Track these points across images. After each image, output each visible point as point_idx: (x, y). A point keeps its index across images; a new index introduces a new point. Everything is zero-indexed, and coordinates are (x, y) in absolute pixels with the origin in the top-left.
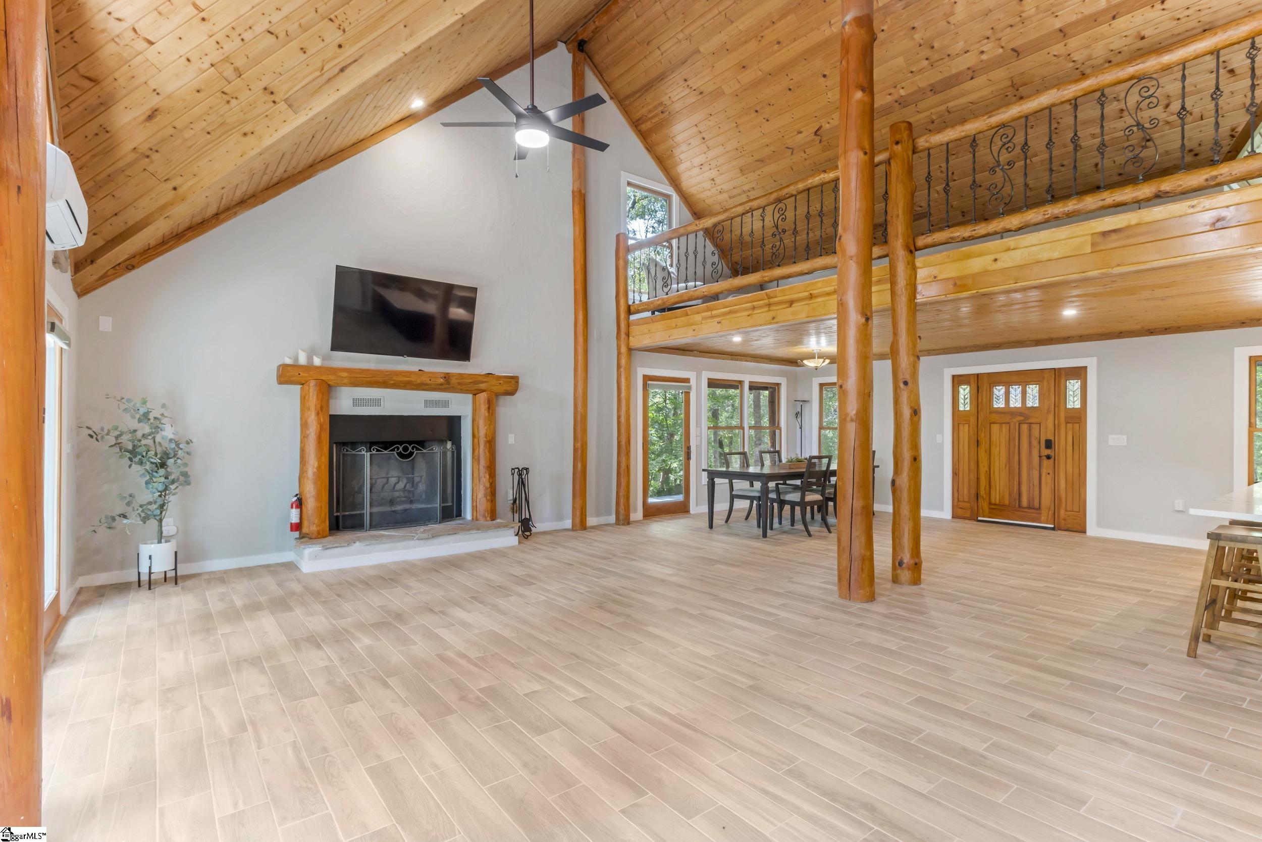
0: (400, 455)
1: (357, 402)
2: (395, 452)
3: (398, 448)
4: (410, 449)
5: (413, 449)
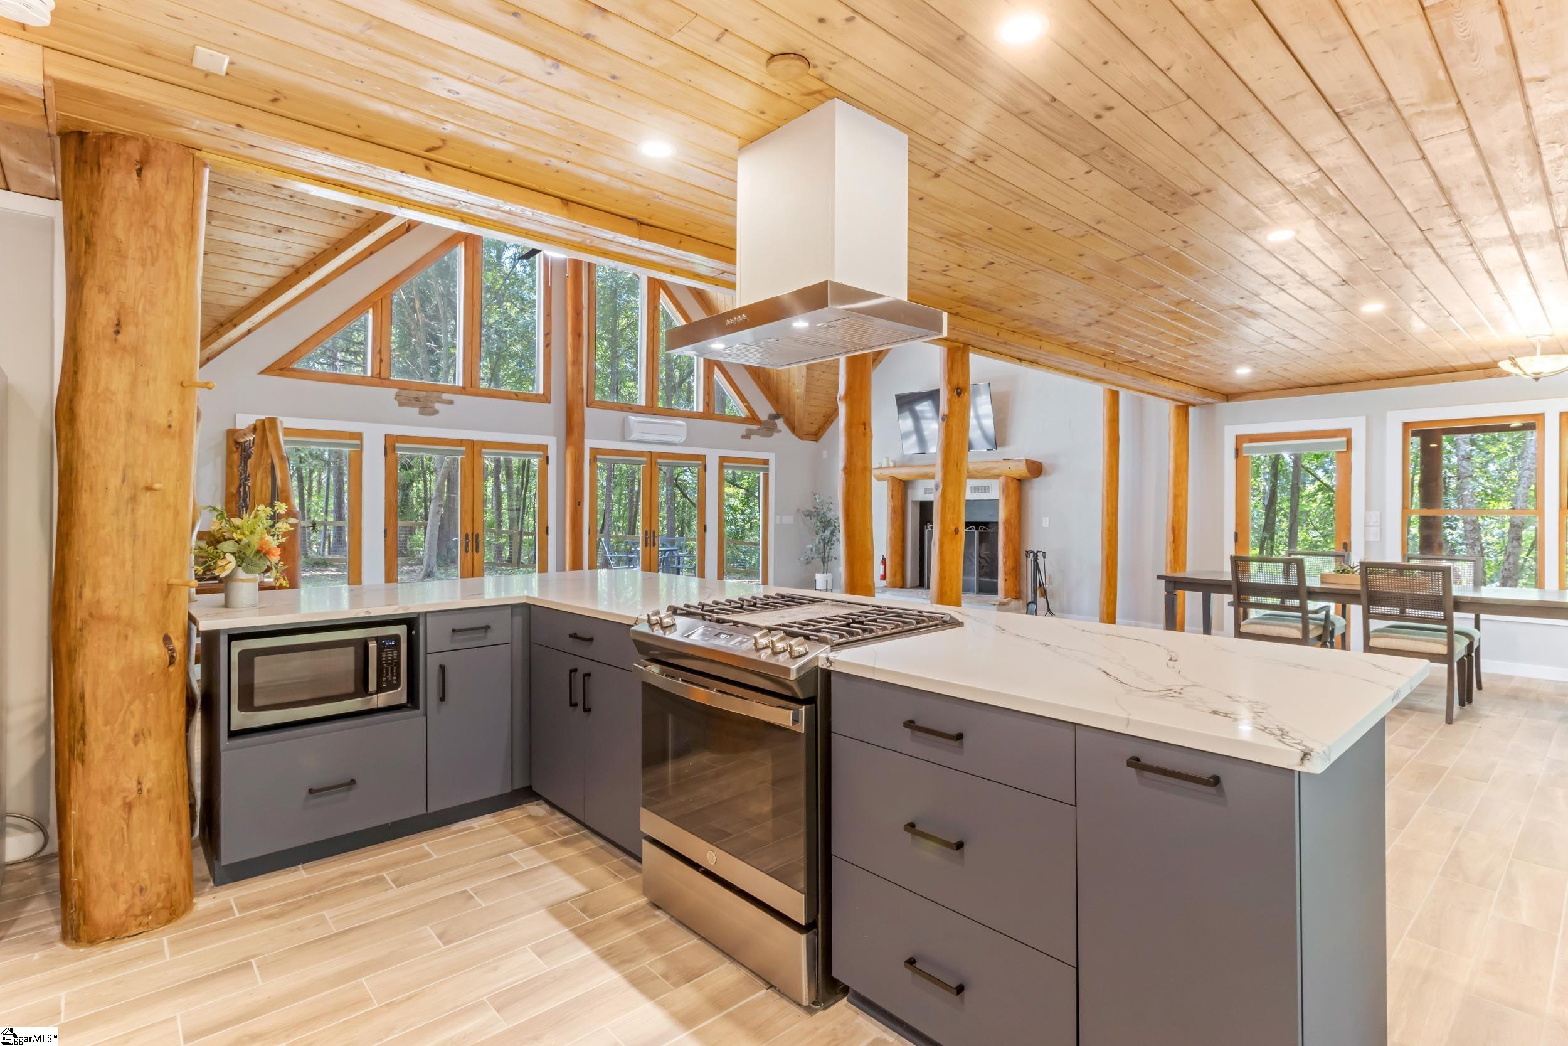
1: (930, 491)
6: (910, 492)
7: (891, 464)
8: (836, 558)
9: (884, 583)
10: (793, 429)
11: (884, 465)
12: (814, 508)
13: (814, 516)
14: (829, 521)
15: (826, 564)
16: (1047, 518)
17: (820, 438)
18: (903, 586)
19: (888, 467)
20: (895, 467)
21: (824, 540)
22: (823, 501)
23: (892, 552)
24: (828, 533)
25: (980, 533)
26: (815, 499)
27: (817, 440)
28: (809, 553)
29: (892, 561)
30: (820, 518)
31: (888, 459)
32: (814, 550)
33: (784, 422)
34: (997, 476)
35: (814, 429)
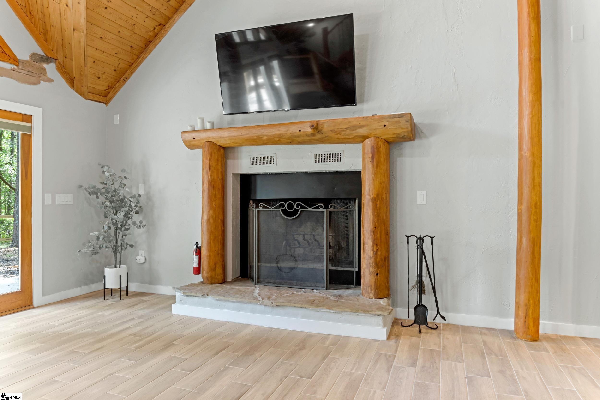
0: (284, 212)
1: (254, 161)
2: (280, 209)
3: (283, 206)
4: (295, 206)
5: (297, 206)
6: (230, 162)
7: (208, 126)
8: (132, 246)
9: (199, 278)
10: (71, 81)
11: (198, 126)
12: (102, 183)
13: (102, 194)
14: (122, 200)
15: (118, 254)
16: (424, 193)
17: (111, 99)
18: (224, 281)
19: (204, 130)
20: (212, 129)
21: (115, 224)
22: (114, 174)
23: (210, 239)
24: (121, 215)
25: (330, 212)
26: (104, 172)
27: (106, 103)
28: (94, 242)
29: (210, 250)
30: (109, 195)
31: (203, 120)
32: (101, 237)
33: (58, 69)
34: (362, 139)
35: (102, 86)
